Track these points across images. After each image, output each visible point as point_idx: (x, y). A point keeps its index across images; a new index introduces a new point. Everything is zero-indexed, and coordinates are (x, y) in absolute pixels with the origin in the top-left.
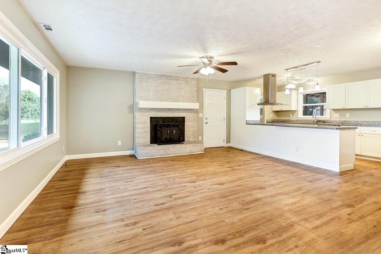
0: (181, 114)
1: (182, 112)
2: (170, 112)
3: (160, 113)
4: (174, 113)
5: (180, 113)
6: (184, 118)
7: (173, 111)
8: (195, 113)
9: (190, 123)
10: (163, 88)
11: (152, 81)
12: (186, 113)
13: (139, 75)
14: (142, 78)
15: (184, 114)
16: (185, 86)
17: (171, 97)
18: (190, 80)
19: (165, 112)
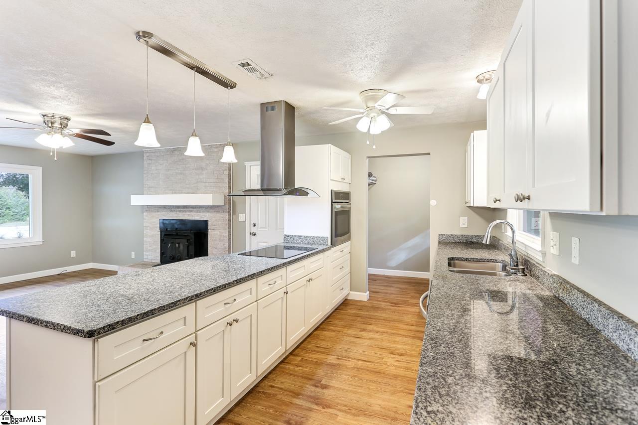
0: (202, 214)
1: (204, 212)
2: (186, 211)
3: (173, 213)
4: (192, 214)
5: (200, 213)
6: (206, 222)
7: (191, 209)
8: (226, 212)
9: (216, 232)
10: (177, 171)
11: (162, 162)
12: (209, 214)
13: (148, 155)
14: (151, 158)
15: (207, 214)
16: (208, 162)
17: (187, 184)
18: (216, 150)
19: (179, 211)
